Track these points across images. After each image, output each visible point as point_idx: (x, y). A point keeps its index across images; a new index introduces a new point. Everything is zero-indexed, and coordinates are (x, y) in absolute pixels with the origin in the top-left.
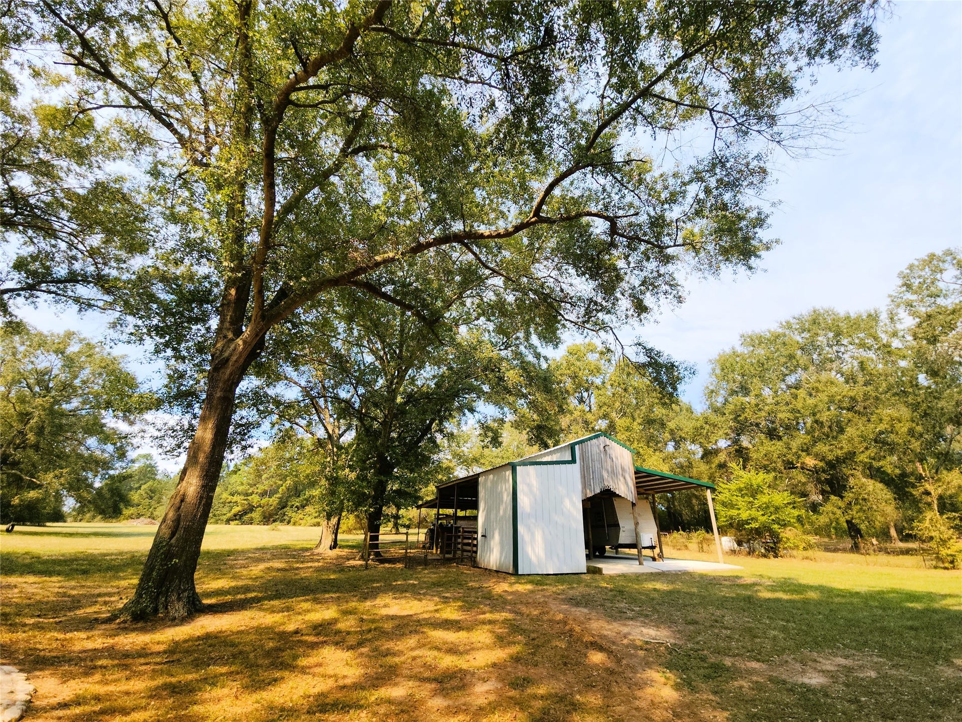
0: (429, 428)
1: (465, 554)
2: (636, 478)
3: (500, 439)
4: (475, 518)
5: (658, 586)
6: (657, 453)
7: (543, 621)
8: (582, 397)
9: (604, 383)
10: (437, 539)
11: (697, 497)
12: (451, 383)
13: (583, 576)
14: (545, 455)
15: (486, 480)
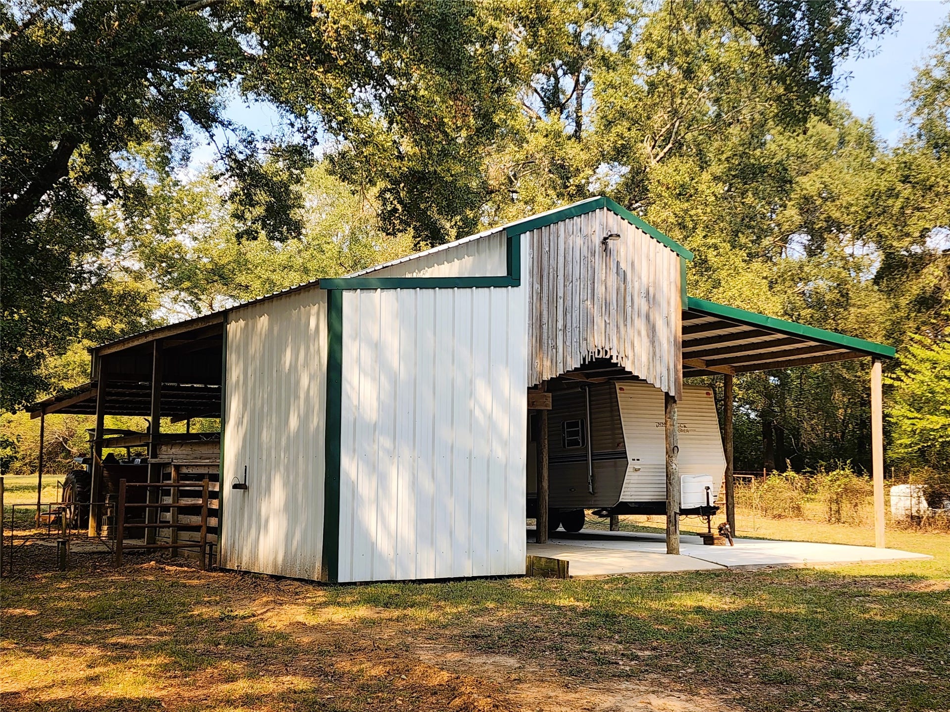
0: (59, 164)
1: (185, 535)
2: (685, 330)
3: (296, 214)
4: (215, 439)
5: (709, 601)
6: (756, 265)
7: (394, 691)
8: (556, 90)
9: (625, 46)
10: (100, 497)
11: (847, 386)
12: (132, 20)
13: (516, 583)
14: (430, 260)
15: (247, 333)
